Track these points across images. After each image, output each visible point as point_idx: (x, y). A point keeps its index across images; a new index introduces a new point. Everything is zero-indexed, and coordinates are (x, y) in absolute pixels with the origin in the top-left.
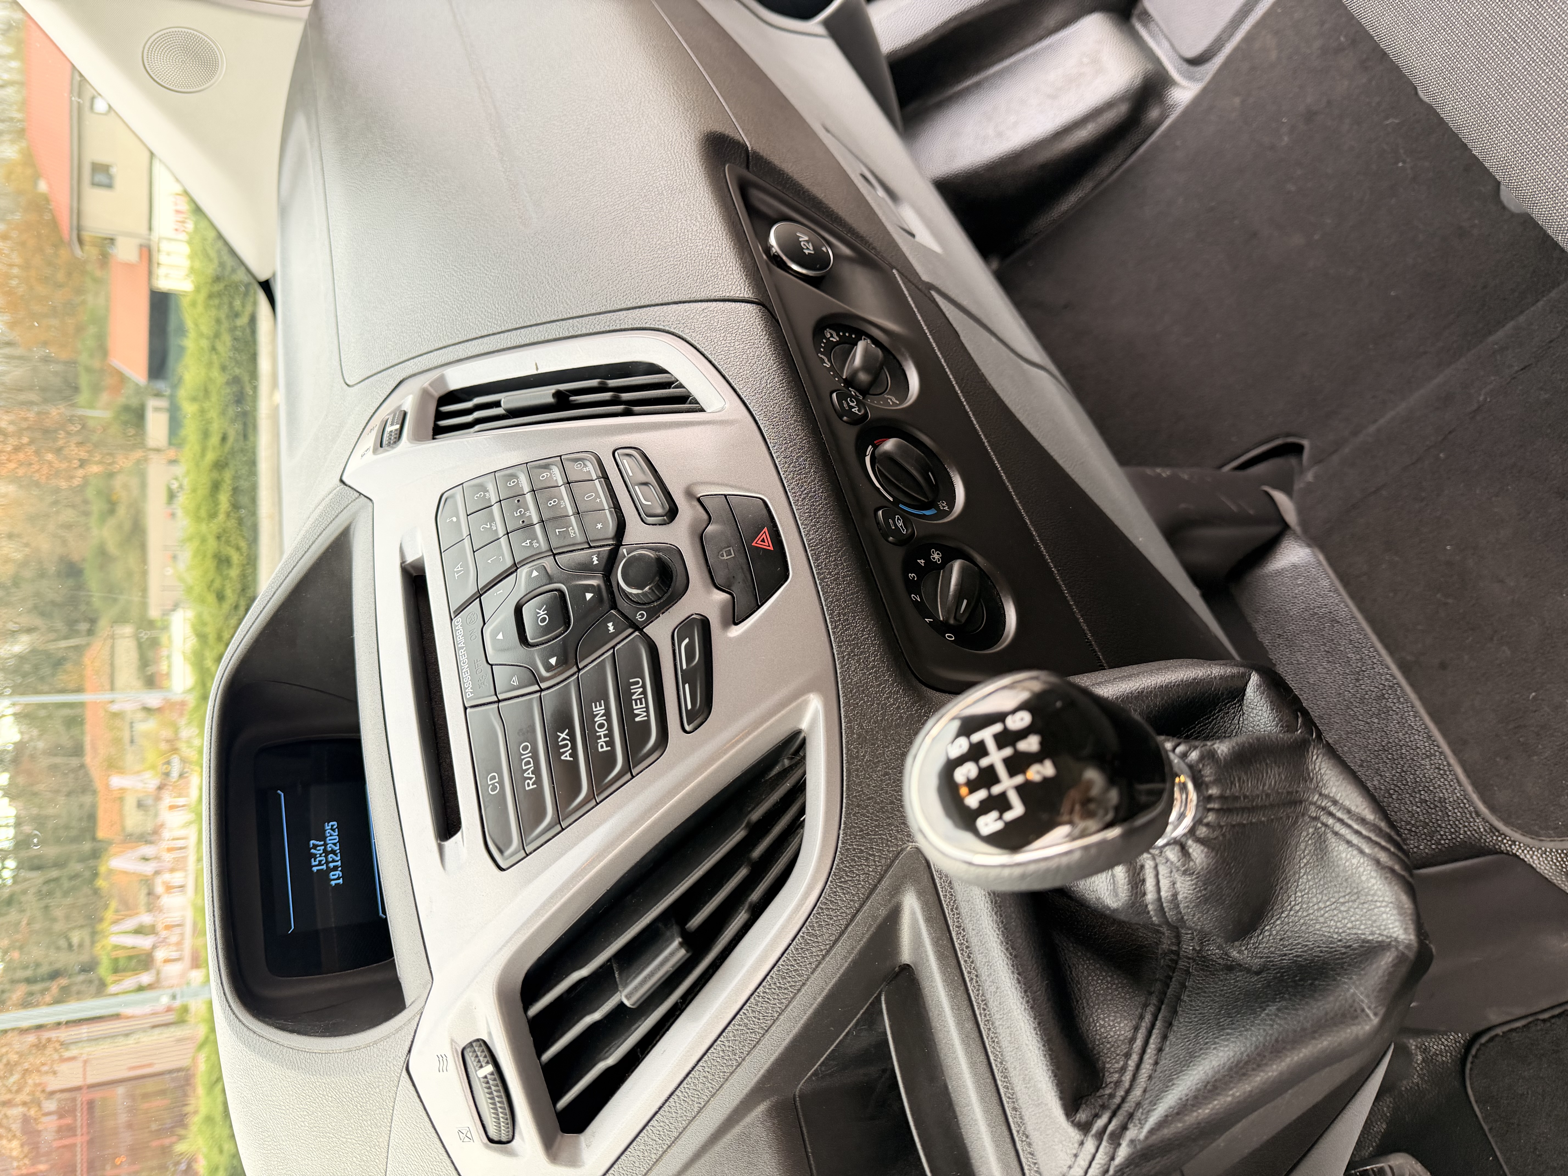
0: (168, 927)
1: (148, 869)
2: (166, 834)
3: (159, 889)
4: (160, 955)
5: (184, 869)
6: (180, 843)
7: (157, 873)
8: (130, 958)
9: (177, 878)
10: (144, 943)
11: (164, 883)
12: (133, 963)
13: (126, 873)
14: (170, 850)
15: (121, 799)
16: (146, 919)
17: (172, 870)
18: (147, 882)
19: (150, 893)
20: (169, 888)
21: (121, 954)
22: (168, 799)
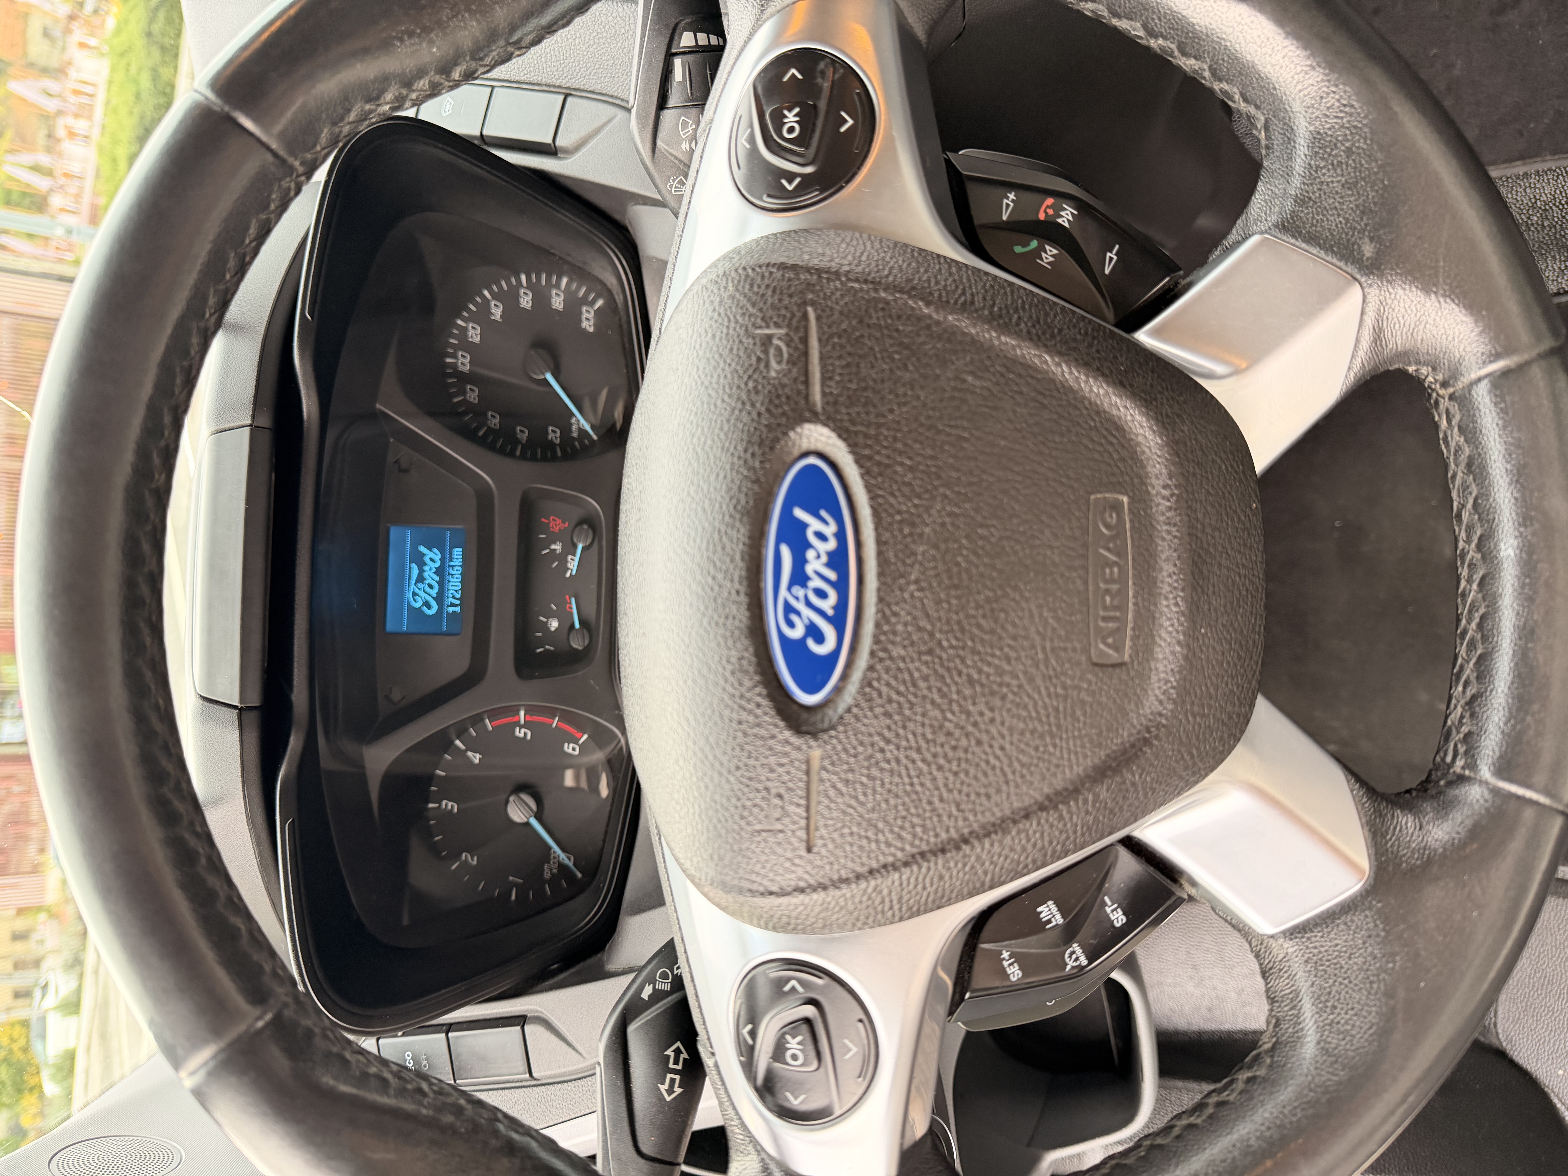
0: (66, 175)
1: (51, 105)
2: (73, 73)
3: (61, 132)
4: (56, 201)
5: (90, 118)
6: (88, 89)
7: (59, 113)
8: (24, 194)
9: (81, 125)
10: (41, 183)
11: (66, 127)
12: (27, 201)
13: (23, 100)
14: (76, 92)
15: (26, 16)
16: (44, 160)
17: (77, 116)
18: (48, 118)
19: (50, 136)
20: (72, 135)
21: (14, 187)
22: (78, 34)
